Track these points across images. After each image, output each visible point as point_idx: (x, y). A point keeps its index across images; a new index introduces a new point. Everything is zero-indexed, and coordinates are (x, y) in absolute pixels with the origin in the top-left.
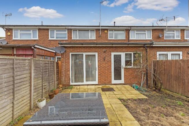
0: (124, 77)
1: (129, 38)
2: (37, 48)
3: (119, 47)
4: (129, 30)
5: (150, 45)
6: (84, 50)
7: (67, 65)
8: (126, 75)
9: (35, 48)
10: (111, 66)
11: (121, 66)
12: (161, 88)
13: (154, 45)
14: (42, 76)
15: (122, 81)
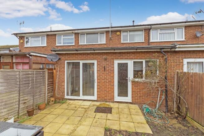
0: (132, 93)
1: (149, 39)
2: (33, 56)
3: (125, 53)
4: (149, 29)
5: (171, 49)
6: (81, 57)
7: (61, 75)
8: (134, 91)
9: (31, 55)
10: (114, 78)
11: (127, 77)
12: (186, 115)
13: (176, 50)
14: (20, 89)
15: (129, 99)
